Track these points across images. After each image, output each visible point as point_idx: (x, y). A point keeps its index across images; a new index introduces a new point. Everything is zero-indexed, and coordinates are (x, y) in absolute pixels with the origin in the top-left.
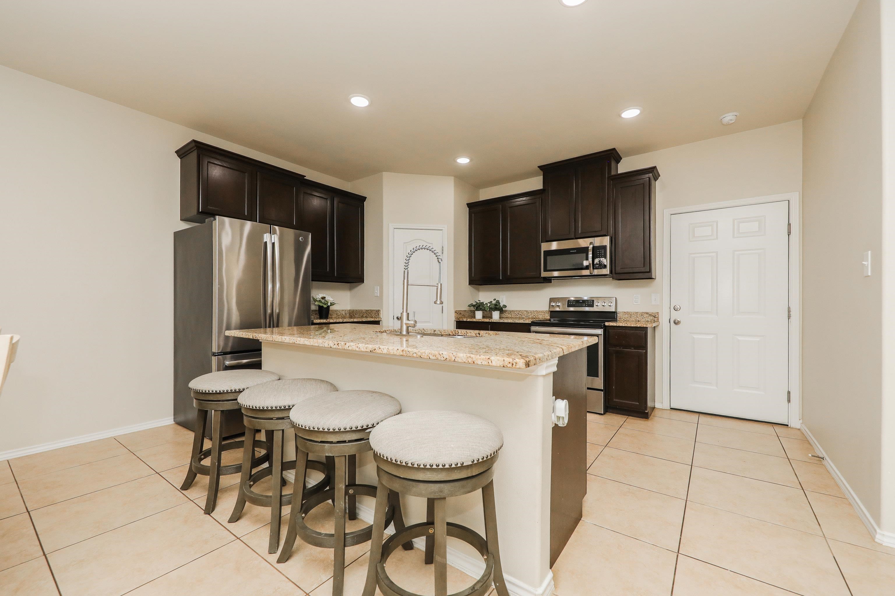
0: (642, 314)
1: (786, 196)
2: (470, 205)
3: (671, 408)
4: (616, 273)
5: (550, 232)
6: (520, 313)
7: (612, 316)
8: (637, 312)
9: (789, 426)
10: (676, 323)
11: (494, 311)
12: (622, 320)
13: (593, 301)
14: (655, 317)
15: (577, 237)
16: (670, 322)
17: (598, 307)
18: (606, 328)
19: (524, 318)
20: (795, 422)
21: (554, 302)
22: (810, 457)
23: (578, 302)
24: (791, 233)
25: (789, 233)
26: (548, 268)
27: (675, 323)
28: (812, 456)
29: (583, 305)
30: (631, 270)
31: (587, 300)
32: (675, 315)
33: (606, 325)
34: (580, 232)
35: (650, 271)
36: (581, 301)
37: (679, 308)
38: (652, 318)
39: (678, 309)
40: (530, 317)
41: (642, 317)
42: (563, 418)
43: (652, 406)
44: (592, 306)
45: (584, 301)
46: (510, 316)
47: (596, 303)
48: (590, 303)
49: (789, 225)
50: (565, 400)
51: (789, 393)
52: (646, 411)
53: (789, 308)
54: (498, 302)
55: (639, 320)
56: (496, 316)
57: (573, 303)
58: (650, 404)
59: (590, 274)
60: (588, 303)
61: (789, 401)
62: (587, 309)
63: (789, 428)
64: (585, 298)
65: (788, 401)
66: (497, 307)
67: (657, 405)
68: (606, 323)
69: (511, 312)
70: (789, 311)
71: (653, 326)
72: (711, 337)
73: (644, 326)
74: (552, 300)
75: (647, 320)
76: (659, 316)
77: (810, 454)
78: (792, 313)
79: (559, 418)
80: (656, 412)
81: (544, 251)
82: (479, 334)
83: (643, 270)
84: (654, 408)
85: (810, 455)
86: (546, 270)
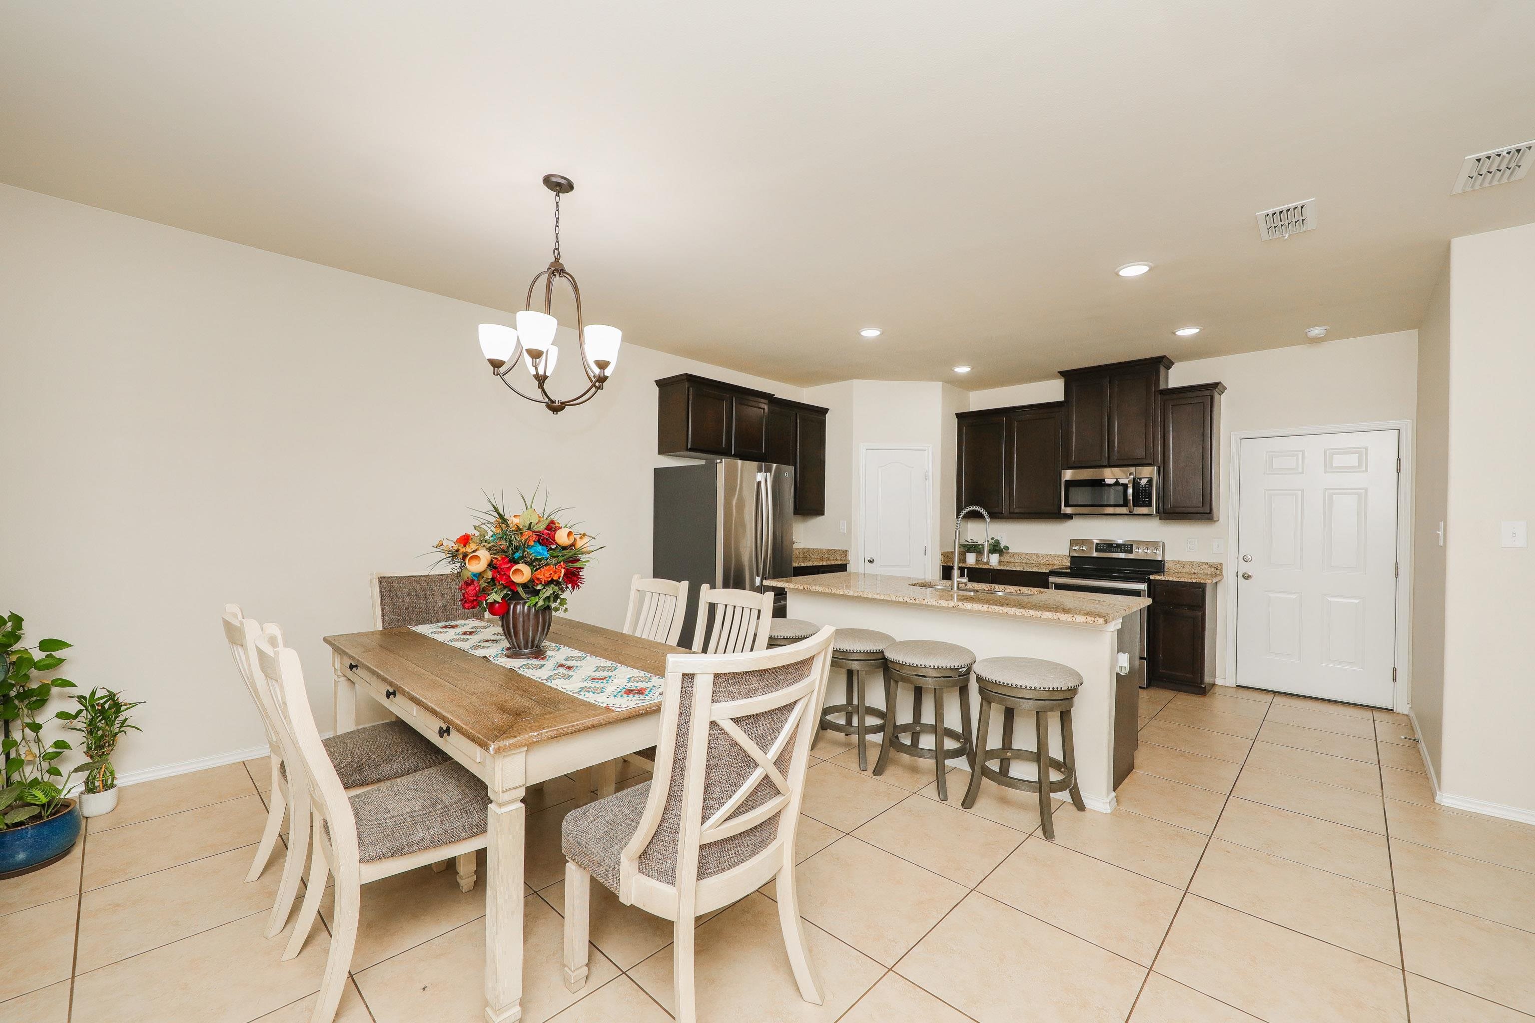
0: (1199, 565)
1: (1396, 424)
2: (959, 416)
3: (1237, 686)
4: (1164, 513)
5: (1074, 456)
6: (1027, 557)
7: (1158, 566)
8: (1192, 560)
9: (1394, 711)
10: (1246, 577)
11: (992, 554)
12: (1172, 571)
13: (1132, 545)
14: (1217, 569)
15: (1112, 464)
16: (1237, 576)
17: (1138, 553)
18: (1150, 583)
19: (1032, 563)
20: (1403, 707)
21: (1077, 544)
22: (1401, 739)
23: (1109, 546)
24: (1401, 471)
25: (1398, 471)
26: (1071, 503)
27: (1244, 577)
28: (1405, 738)
29: (1118, 550)
30: (1184, 510)
31: (1124, 545)
32: (1244, 568)
33: (1151, 578)
34: (1116, 458)
35: (1211, 512)
36: (1115, 545)
37: (1251, 558)
38: (1212, 570)
39: (1249, 560)
40: (1042, 562)
41: (1200, 568)
42: (1125, 668)
43: (1211, 683)
44: (1131, 552)
45: (1119, 546)
46: (1012, 560)
47: (1135, 550)
48: (1127, 548)
49: (1399, 460)
50: (1127, 654)
51: (1395, 669)
52: (1202, 686)
53: (1396, 563)
54: (998, 542)
55: (1196, 572)
56: (994, 561)
57: (1103, 547)
58: (1207, 679)
59: (1130, 512)
60: (1125, 547)
61: (1395, 680)
62: (1122, 555)
63: (1395, 714)
64: (1120, 542)
65: (1393, 679)
66: (996, 548)
67: (1218, 681)
68: (1151, 576)
69: (1014, 554)
70: (1397, 568)
71: (1214, 582)
72: (1294, 596)
73: (1202, 582)
74: (1073, 542)
75: (1206, 572)
76: (1222, 567)
77: (1402, 735)
78: (1400, 571)
79: (1121, 667)
80: (1217, 689)
81: (1066, 481)
82: (1020, 590)
83: (1201, 510)
84: (1214, 685)
85: (1403, 737)
86: (1067, 505)
